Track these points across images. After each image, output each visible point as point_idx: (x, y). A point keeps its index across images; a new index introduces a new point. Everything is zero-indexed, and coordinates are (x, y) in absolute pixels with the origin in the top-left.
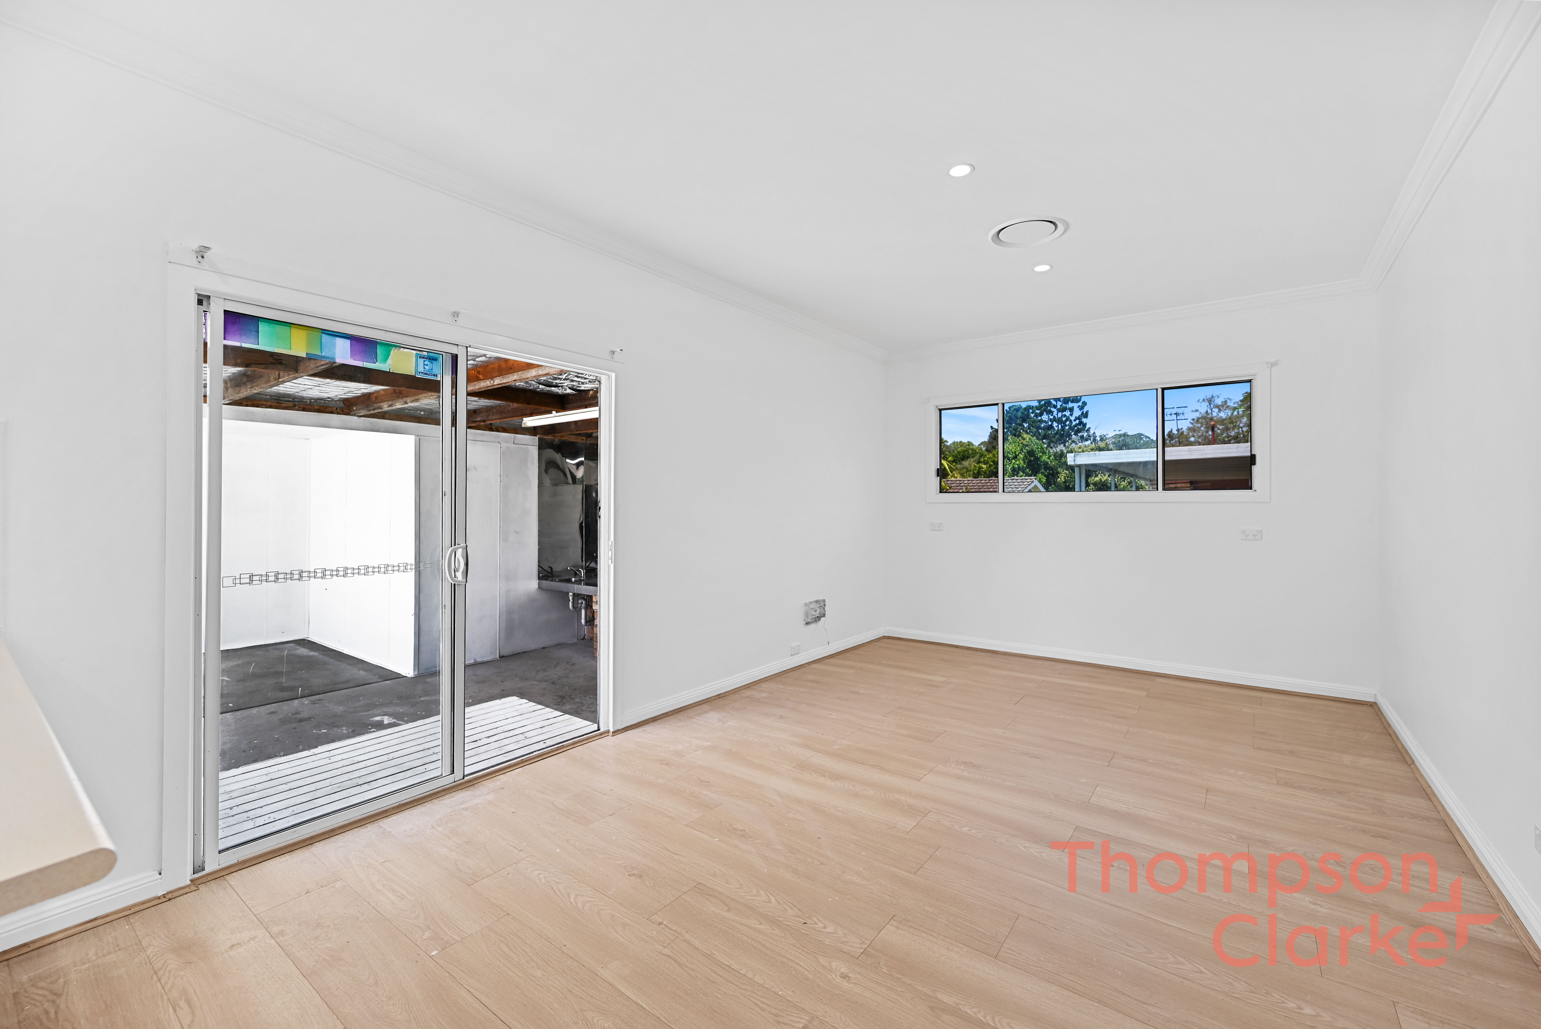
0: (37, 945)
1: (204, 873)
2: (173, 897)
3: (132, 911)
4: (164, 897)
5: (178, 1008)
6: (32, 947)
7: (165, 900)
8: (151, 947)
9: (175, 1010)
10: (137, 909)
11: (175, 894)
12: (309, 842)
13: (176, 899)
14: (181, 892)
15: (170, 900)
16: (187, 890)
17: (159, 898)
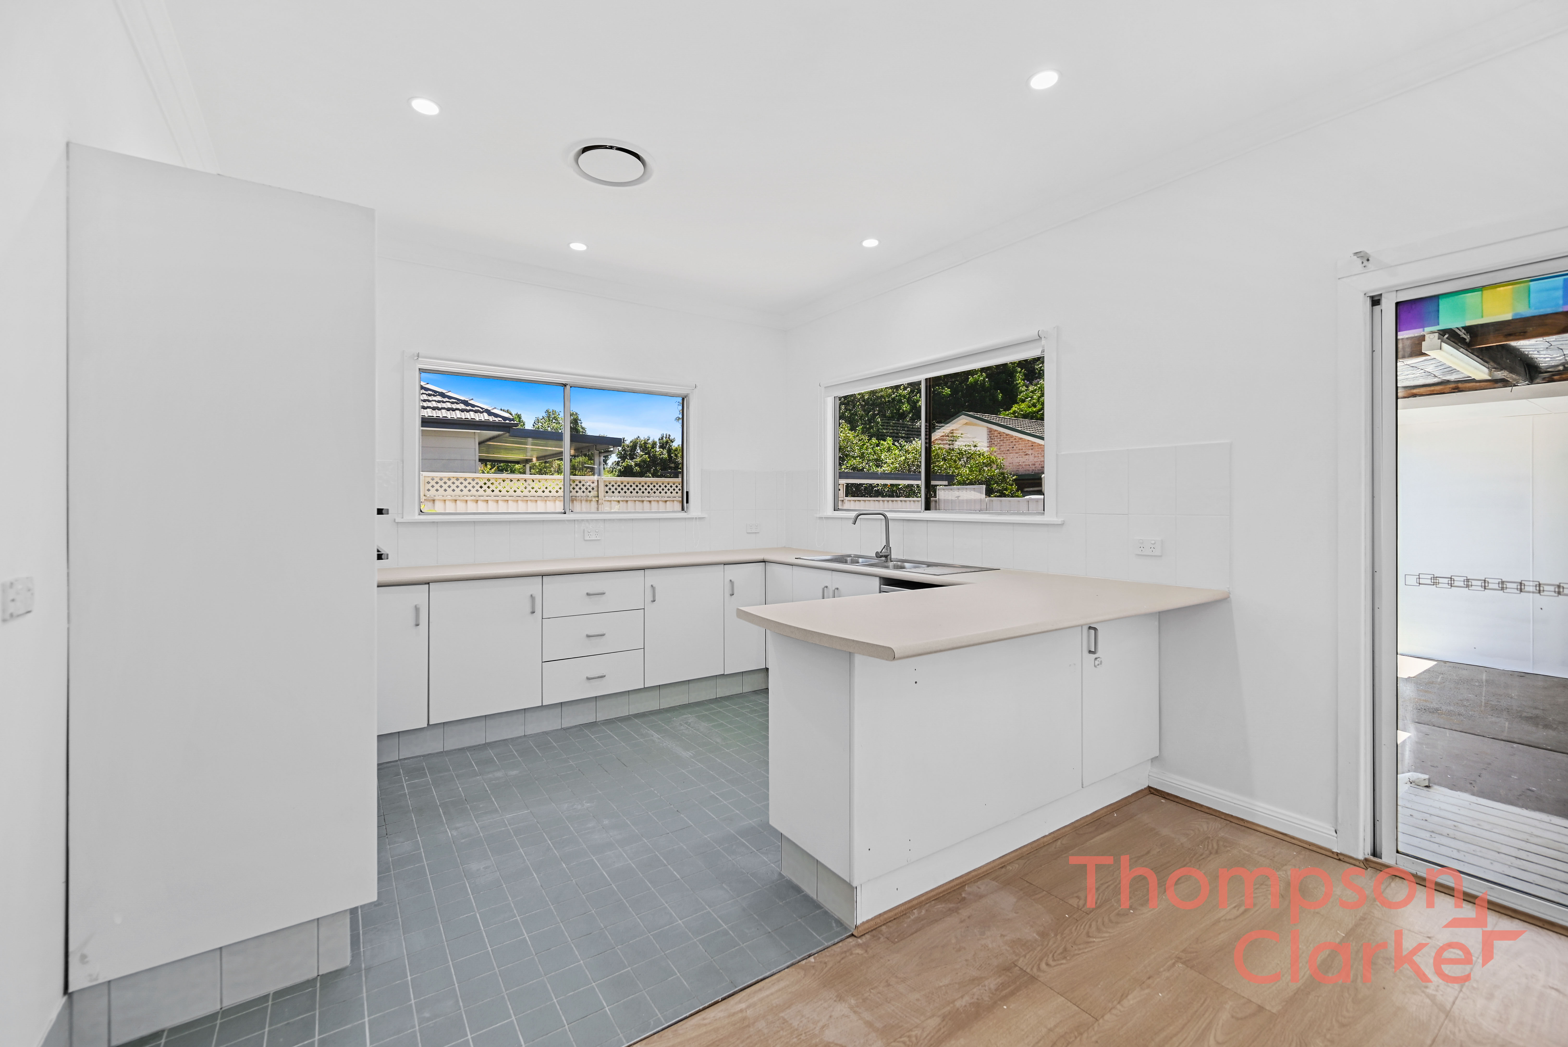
0: (1248, 825)
1: (1380, 862)
2: (1343, 860)
3: (1311, 848)
4: (1337, 855)
5: (1237, 908)
6: (1246, 824)
7: (1336, 857)
8: (1284, 872)
9: (1235, 907)
10: (1314, 849)
11: (1346, 859)
12: (1510, 913)
13: (1345, 864)
14: (1351, 861)
15: (1339, 860)
16: (1357, 863)
17: (1333, 853)
